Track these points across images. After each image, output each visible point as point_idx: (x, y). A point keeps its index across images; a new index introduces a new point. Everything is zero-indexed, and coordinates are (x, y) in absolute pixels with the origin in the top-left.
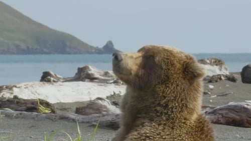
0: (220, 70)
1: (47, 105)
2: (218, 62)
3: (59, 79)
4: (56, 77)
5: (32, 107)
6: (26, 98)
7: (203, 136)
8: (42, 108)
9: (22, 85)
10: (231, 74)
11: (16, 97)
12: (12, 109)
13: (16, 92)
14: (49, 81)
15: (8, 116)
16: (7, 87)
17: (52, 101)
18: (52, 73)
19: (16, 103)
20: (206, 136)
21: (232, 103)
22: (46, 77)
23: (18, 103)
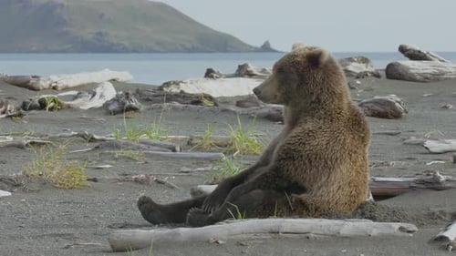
0: (367, 67)
1: (211, 98)
2: (365, 60)
3: (221, 76)
4: (218, 73)
5: (197, 100)
6: (191, 92)
7: (361, 129)
8: (205, 101)
9: (188, 81)
10: (377, 70)
11: (182, 92)
12: (180, 102)
13: (183, 87)
14: (212, 77)
15: (175, 109)
16: (174, 83)
17: (214, 95)
18: (215, 70)
19: (182, 96)
20: (364, 130)
21: (377, 97)
22: (209, 74)
23: (184, 97)
